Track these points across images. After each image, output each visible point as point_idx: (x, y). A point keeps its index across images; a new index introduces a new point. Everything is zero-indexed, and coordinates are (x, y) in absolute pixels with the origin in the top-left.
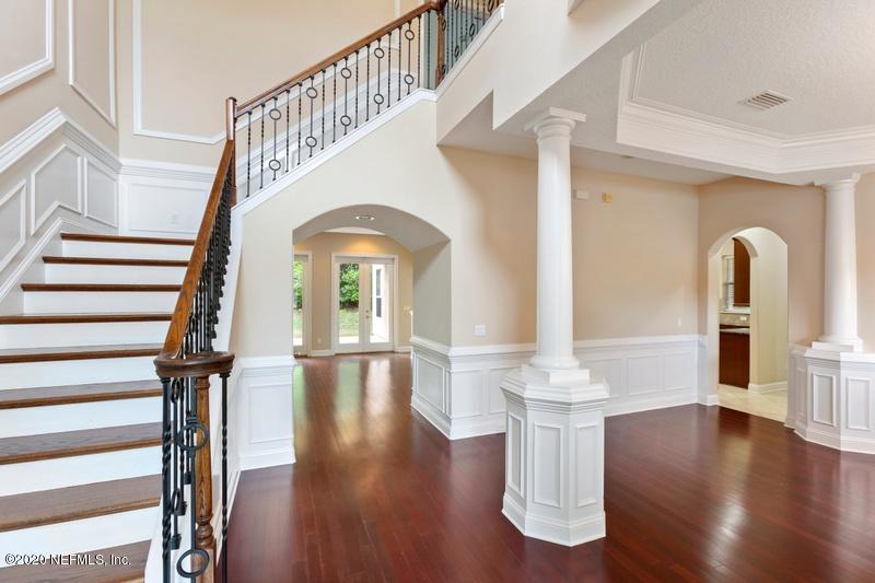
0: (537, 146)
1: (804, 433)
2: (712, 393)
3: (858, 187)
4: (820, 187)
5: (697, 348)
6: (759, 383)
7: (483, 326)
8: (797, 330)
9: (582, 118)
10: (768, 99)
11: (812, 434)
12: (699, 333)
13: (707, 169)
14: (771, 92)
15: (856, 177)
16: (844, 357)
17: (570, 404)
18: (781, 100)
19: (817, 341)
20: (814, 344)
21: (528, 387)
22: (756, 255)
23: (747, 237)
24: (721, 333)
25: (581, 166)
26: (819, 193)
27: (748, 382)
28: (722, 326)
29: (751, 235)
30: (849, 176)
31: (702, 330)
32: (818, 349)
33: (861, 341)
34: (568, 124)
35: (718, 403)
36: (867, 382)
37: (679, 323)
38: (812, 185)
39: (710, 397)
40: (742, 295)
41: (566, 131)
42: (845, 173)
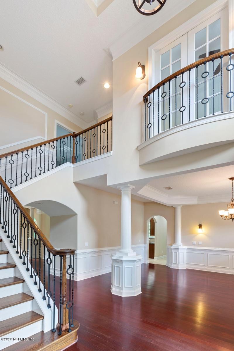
0: (121, 193)
1: (171, 266)
2: (148, 260)
3: (181, 208)
4: (174, 207)
5: (143, 248)
6: (157, 257)
7: (87, 243)
8: (169, 242)
9: (134, 187)
10: (169, 188)
11: (173, 266)
12: (144, 244)
13: (148, 199)
14: (171, 187)
15: (181, 206)
16: (179, 247)
17: (135, 260)
18: (172, 189)
19: (173, 244)
20: (173, 245)
21: (123, 257)
22: (156, 222)
23: (155, 218)
24: (149, 244)
25: (135, 199)
26: (173, 209)
27: (154, 257)
28: (149, 242)
29: (156, 218)
30: (180, 206)
31: (145, 243)
32: (174, 246)
33: (182, 244)
34: (130, 188)
35: (149, 263)
36: (183, 253)
37: (140, 241)
38: (172, 207)
39: (147, 261)
40: (153, 233)
41: (130, 190)
42: (179, 205)
